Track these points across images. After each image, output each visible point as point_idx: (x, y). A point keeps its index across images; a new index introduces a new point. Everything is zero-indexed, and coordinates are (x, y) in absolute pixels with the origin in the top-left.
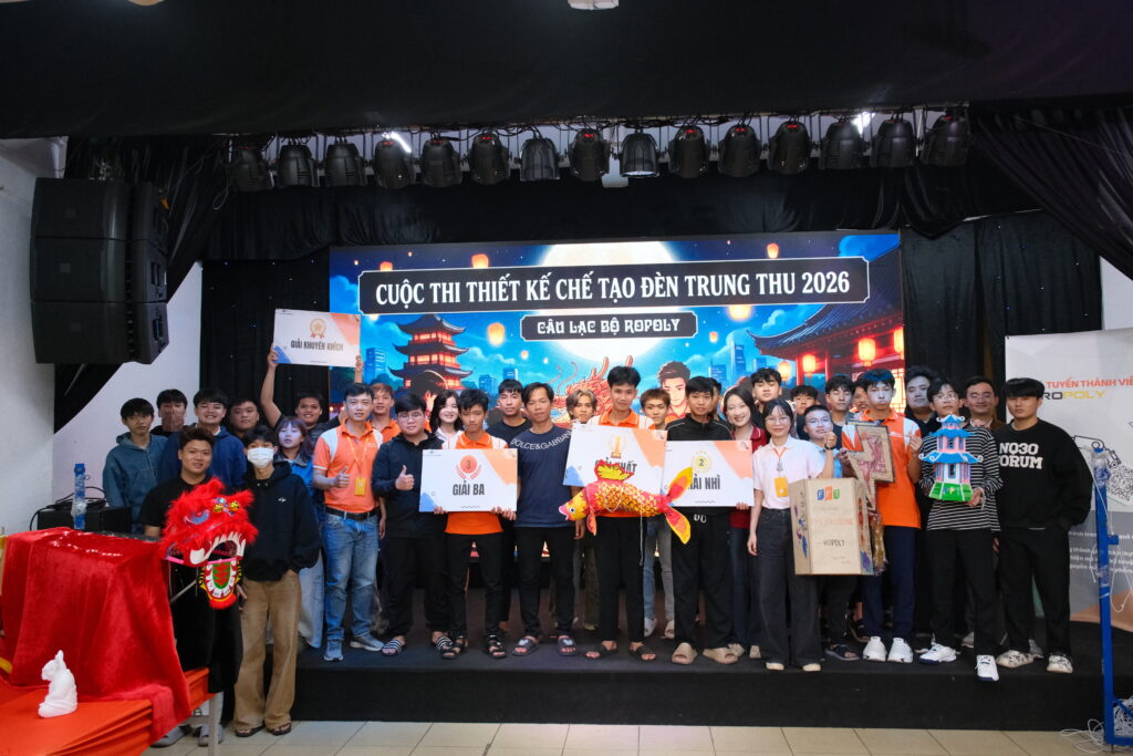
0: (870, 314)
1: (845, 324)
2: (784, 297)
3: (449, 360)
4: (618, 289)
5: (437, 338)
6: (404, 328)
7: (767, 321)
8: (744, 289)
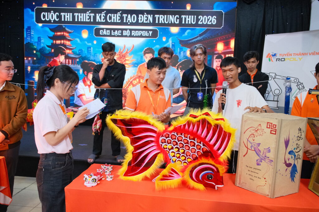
0: (223, 33)
1: (213, 36)
2: (191, 25)
3: (68, 43)
4: (130, 19)
5: (63, 34)
6: (51, 30)
7: (184, 34)
8: (177, 21)
